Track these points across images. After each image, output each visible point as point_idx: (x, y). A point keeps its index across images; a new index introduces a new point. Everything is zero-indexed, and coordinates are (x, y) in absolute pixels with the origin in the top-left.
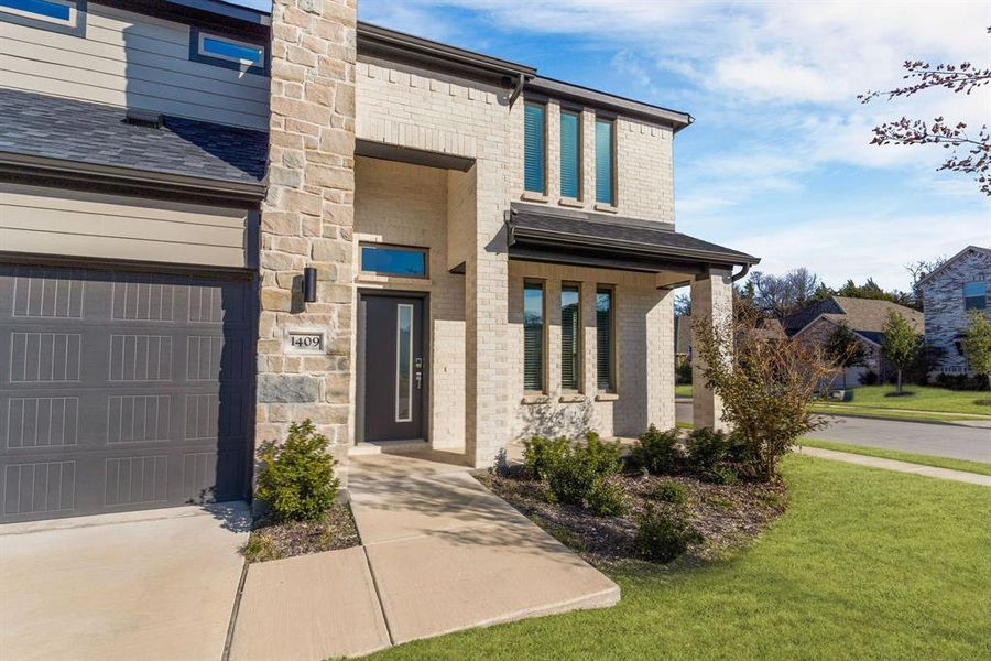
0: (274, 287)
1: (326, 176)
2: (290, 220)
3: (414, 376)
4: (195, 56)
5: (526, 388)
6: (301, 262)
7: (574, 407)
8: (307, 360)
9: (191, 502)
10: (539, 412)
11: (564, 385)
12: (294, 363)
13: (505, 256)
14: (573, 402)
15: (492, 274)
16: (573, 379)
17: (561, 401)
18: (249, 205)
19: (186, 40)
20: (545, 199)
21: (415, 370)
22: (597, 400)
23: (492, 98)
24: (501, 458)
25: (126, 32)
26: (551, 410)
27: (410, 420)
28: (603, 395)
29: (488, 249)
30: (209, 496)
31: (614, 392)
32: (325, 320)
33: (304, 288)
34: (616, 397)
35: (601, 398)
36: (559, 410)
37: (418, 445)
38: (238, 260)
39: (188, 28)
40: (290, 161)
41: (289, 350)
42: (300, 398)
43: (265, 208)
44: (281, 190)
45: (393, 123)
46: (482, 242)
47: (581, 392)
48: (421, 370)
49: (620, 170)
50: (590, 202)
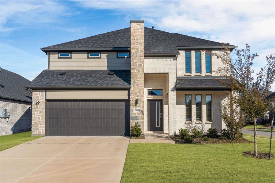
0: (132, 102)
1: (140, 83)
2: (134, 91)
3: (160, 117)
4: (118, 57)
5: (187, 120)
6: (136, 98)
7: (199, 125)
8: (137, 113)
9: (121, 135)
10: (189, 126)
11: (197, 120)
12: (135, 114)
13: (175, 92)
14: (199, 124)
15: (172, 96)
16: (199, 117)
17: (196, 123)
18: (128, 89)
19: (116, 55)
20: (191, 75)
21: (160, 116)
22: (206, 123)
23: (172, 59)
24: (175, 133)
25: (107, 56)
26: (193, 125)
27: (159, 127)
28: (208, 122)
29: (171, 91)
30: (124, 135)
31: (212, 122)
32: (140, 107)
33: (137, 102)
34: (211, 123)
35: (207, 123)
36: (195, 125)
37: (161, 132)
38: (127, 98)
39: (116, 52)
40: (134, 82)
41: (135, 112)
42: (136, 119)
43: (131, 90)
44: (133, 86)
45: (152, 69)
46: (170, 89)
47: (202, 121)
48: (161, 116)
49: (213, 64)
50: (204, 73)
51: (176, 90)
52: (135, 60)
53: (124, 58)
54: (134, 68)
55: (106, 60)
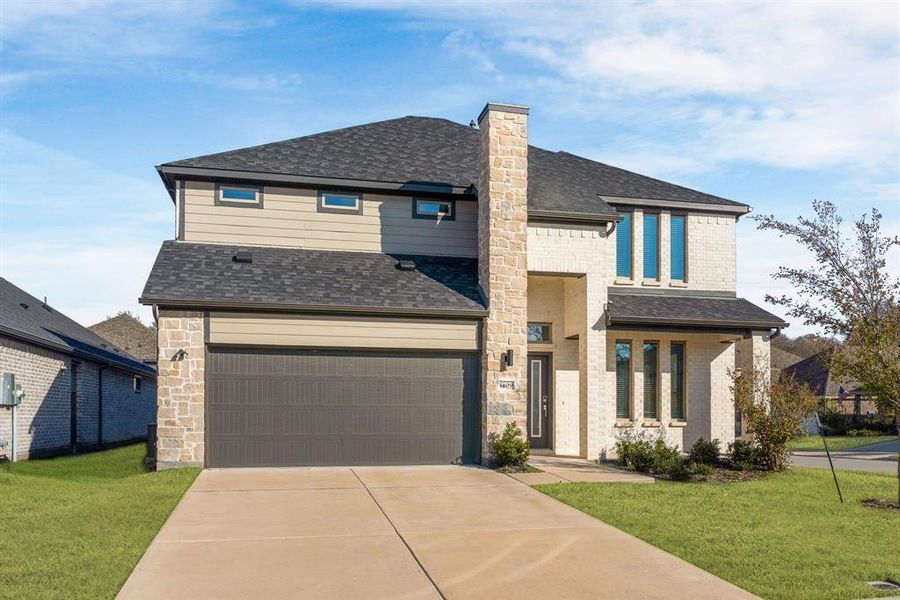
0: (493, 360)
1: (515, 302)
2: (499, 326)
3: (542, 407)
4: (416, 216)
5: (618, 417)
6: (504, 347)
7: (651, 431)
8: (507, 394)
9: (452, 463)
10: (626, 433)
11: (646, 416)
12: (502, 396)
13: (604, 332)
14: (651, 426)
15: (596, 344)
16: (652, 410)
17: (643, 426)
18: (480, 321)
19: (409, 206)
20: (632, 282)
21: (543, 404)
22: (670, 426)
23: (596, 234)
24: (603, 454)
25: (380, 207)
26: (635, 432)
27: (540, 436)
28: (675, 422)
29: (594, 328)
30: (460, 461)
31: (685, 421)
32: (516, 375)
33: (507, 359)
34: (685, 424)
35: (674, 424)
36: (640, 432)
37: (548, 451)
38: (473, 346)
39: (411, 198)
40: (498, 297)
41: (501, 390)
42: (505, 413)
43: (489, 321)
44: (495, 311)
45: (539, 259)
46: (591, 323)
47: (659, 420)
48: (547, 403)
49: (690, 254)
50: (666, 281)
51: (608, 328)
52: (501, 231)
53: (435, 217)
54: (497, 253)
55: (378, 221)
